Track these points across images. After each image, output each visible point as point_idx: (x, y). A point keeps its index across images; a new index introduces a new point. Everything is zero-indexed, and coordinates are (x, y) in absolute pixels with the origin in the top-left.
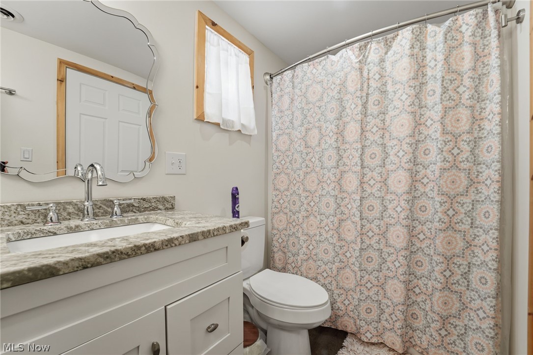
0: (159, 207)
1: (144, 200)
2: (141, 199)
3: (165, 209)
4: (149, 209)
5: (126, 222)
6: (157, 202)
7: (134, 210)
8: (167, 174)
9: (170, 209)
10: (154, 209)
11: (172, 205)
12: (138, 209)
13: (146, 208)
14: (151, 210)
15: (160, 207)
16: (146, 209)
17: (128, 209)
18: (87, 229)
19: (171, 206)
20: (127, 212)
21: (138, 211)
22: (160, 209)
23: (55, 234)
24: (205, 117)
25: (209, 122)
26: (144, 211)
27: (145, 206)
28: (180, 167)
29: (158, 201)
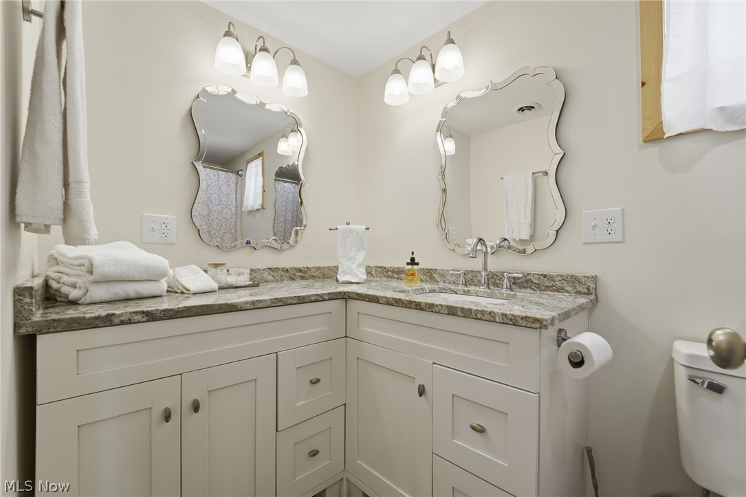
0: (566, 288)
1: (545, 276)
2: (542, 275)
3: (576, 293)
4: (551, 289)
5: (505, 295)
6: (563, 282)
7: (533, 287)
8: (585, 243)
9: (585, 294)
10: (558, 290)
11: (588, 289)
12: (537, 286)
13: (547, 286)
14: (554, 291)
15: (569, 288)
16: (547, 288)
17: (526, 285)
18: (474, 294)
19: (586, 290)
20: (525, 287)
21: (538, 288)
22: (567, 292)
23: (456, 293)
24: (665, 129)
25: (681, 134)
26: (545, 290)
27: (547, 284)
28: (609, 231)
29: (563, 279)
